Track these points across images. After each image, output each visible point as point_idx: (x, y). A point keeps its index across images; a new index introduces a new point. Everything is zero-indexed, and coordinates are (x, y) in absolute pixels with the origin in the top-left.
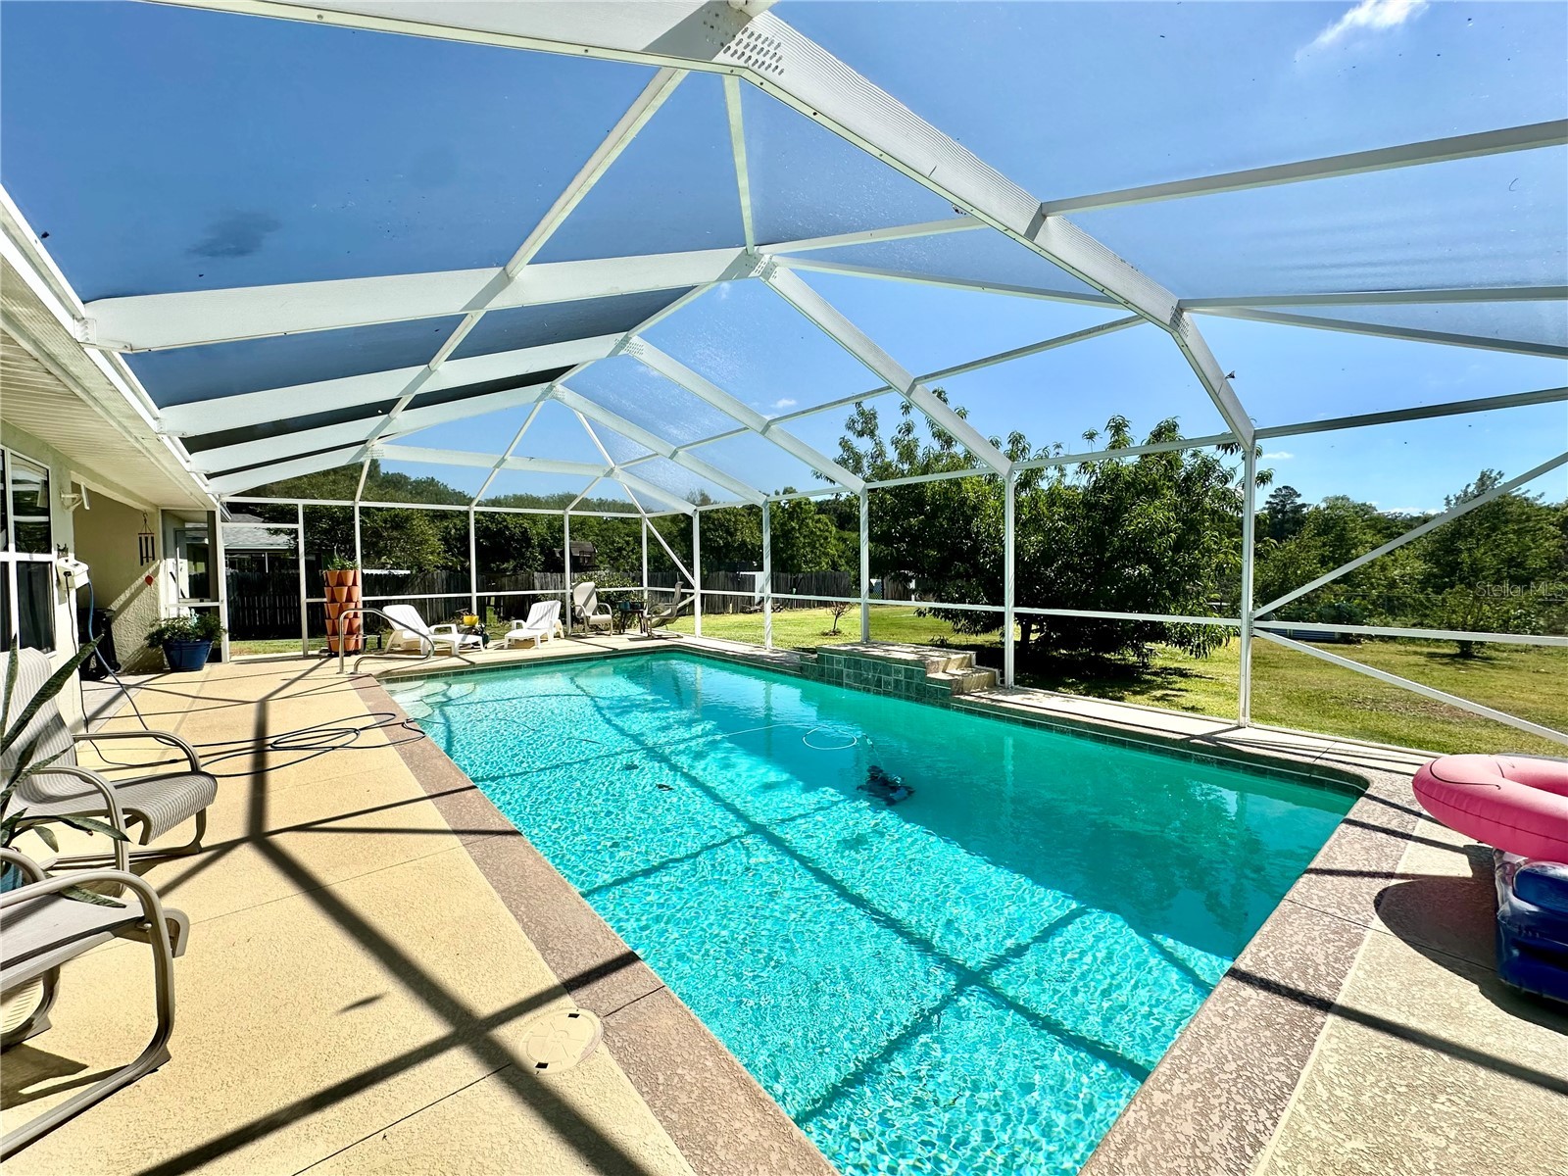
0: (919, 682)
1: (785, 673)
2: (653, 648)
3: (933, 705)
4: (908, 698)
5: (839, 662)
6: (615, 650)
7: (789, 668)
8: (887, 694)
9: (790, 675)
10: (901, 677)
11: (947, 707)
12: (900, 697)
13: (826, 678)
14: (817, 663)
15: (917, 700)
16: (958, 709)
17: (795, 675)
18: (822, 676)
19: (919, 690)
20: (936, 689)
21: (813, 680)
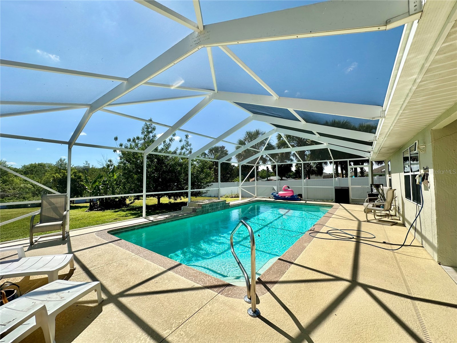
3: (227, 209)
4: (223, 209)
7: (192, 214)
10: (222, 205)
18: (203, 212)
20: (227, 205)
21: (200, 215)
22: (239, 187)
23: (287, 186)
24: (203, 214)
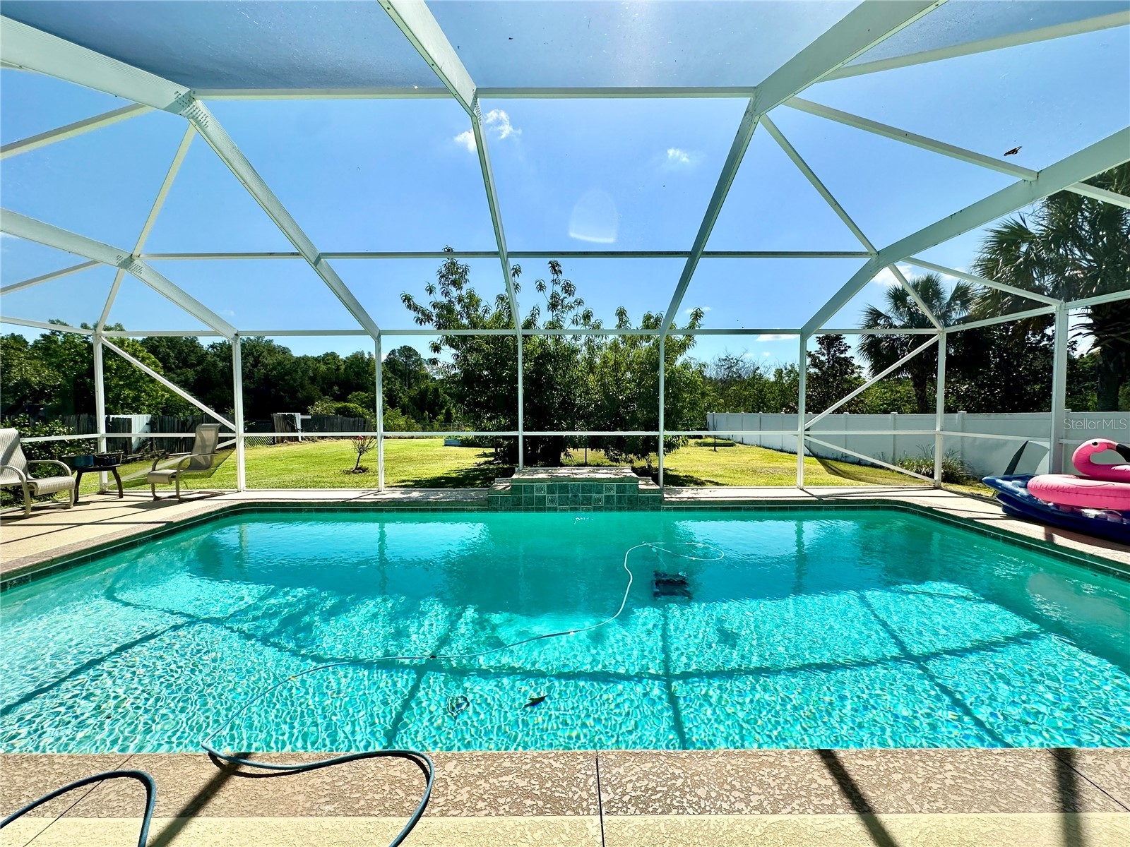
0: (631, 494)
1: (463, 510)
2: (216, 512)
3: (644, 510)
4: (620, 509)
5: (540, 489)
6: (169, 524)
7: (472, 504)
8: (597, 509)
9: (471, 511)
10: (613, 493)
11: (658, 509)
12: (611, 510)
13: (522, 507)
14: (511, 494)
15: (629, 509)
16: (668, 510)
17: (478, 510)
18: (519, 505)
19: (631, 501)
20: (648, 497)
21: (505, 511)
22: (795, 432)
23: (1109, 446)
24: (519, 510)
